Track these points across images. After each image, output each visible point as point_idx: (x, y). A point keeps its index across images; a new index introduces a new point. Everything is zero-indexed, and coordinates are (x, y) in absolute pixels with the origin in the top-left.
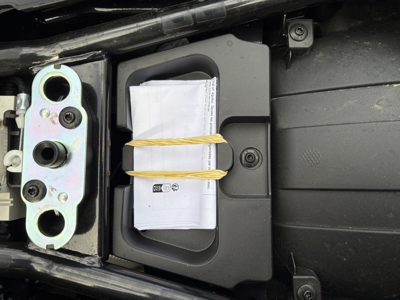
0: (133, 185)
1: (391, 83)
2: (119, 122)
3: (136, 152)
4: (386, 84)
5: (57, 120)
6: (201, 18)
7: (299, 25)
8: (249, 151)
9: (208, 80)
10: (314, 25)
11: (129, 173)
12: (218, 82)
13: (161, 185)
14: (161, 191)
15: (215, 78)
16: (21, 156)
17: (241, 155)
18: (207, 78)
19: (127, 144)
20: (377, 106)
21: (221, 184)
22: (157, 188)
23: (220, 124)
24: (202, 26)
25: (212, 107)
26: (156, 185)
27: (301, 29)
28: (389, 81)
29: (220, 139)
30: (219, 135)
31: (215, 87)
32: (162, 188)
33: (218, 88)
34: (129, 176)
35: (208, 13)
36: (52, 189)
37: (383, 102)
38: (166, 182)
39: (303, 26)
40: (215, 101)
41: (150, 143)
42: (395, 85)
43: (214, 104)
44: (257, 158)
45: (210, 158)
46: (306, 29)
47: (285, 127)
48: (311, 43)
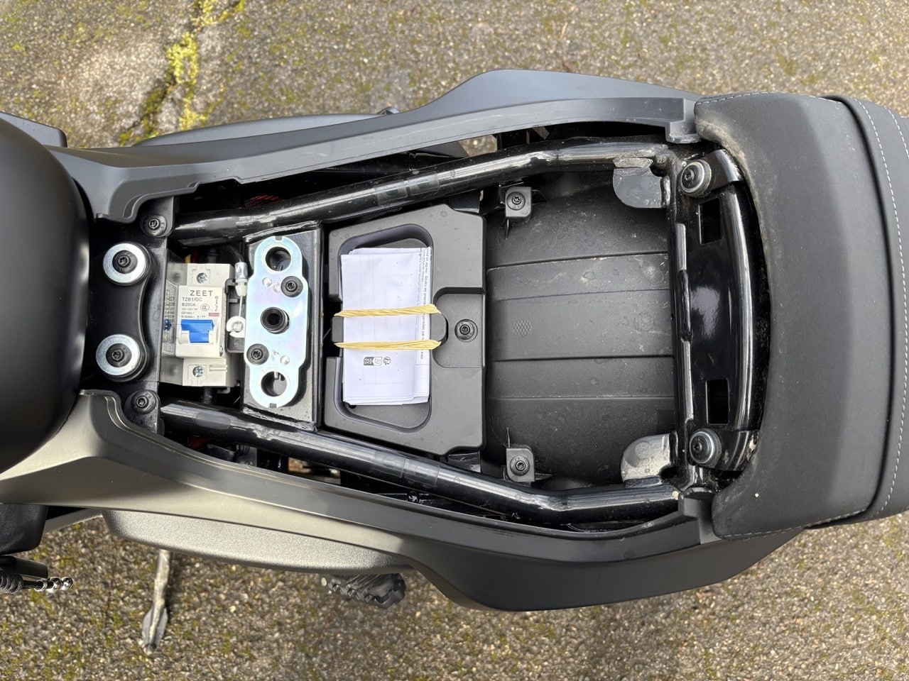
0: (342, 357)
1: (598, 257)
2: (331, 292)
3: (347, 323)
4: (593, 257)
5: (279, 288)
6: (414, 191)
7: (516, 193)
8: (464, 323)
9: (423, 249)
10: (532, 192)
11: (338, 345)
12: (432, 252)
13: (372, 358)
14: (372, 364)
15: (429, 248)
16: (243, 323)
17: (456, 327)
18: (421, 247)
19: (336, 315)
20: (583, 279)
21: (435, 353)
22: (369, 362)
23: (434, 295)
24: (416, 197)
25: (426, 277)
26: (367, 358)
27: (518, 197)
28: (595, 255)
29: (434, 309)
30: (433, 306)
31: (429, 258)
32: (374, 361)
33: (432, 259)
34: (339, 348)
35: (422, 187)
36: (275, 353)
37: (589, 275)
38: (378, 354)
39: (521, 194)
40: (429, 271)
41: (360, 314)
42: (601, 259)
43: (428, 274)
44: (472, 331)
45: (423, 329)
46: (524, 197)
47: (500, 299)
48: (529, 212)
